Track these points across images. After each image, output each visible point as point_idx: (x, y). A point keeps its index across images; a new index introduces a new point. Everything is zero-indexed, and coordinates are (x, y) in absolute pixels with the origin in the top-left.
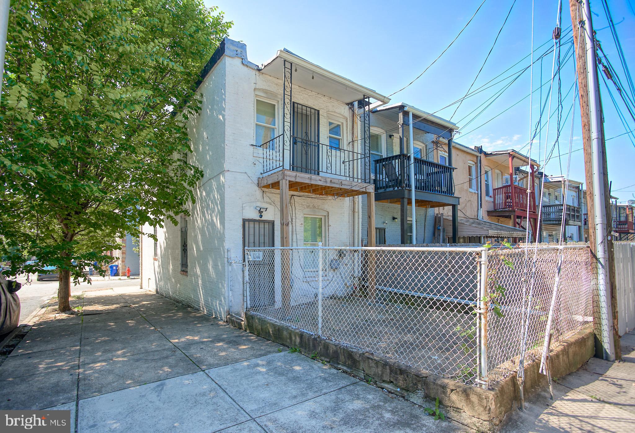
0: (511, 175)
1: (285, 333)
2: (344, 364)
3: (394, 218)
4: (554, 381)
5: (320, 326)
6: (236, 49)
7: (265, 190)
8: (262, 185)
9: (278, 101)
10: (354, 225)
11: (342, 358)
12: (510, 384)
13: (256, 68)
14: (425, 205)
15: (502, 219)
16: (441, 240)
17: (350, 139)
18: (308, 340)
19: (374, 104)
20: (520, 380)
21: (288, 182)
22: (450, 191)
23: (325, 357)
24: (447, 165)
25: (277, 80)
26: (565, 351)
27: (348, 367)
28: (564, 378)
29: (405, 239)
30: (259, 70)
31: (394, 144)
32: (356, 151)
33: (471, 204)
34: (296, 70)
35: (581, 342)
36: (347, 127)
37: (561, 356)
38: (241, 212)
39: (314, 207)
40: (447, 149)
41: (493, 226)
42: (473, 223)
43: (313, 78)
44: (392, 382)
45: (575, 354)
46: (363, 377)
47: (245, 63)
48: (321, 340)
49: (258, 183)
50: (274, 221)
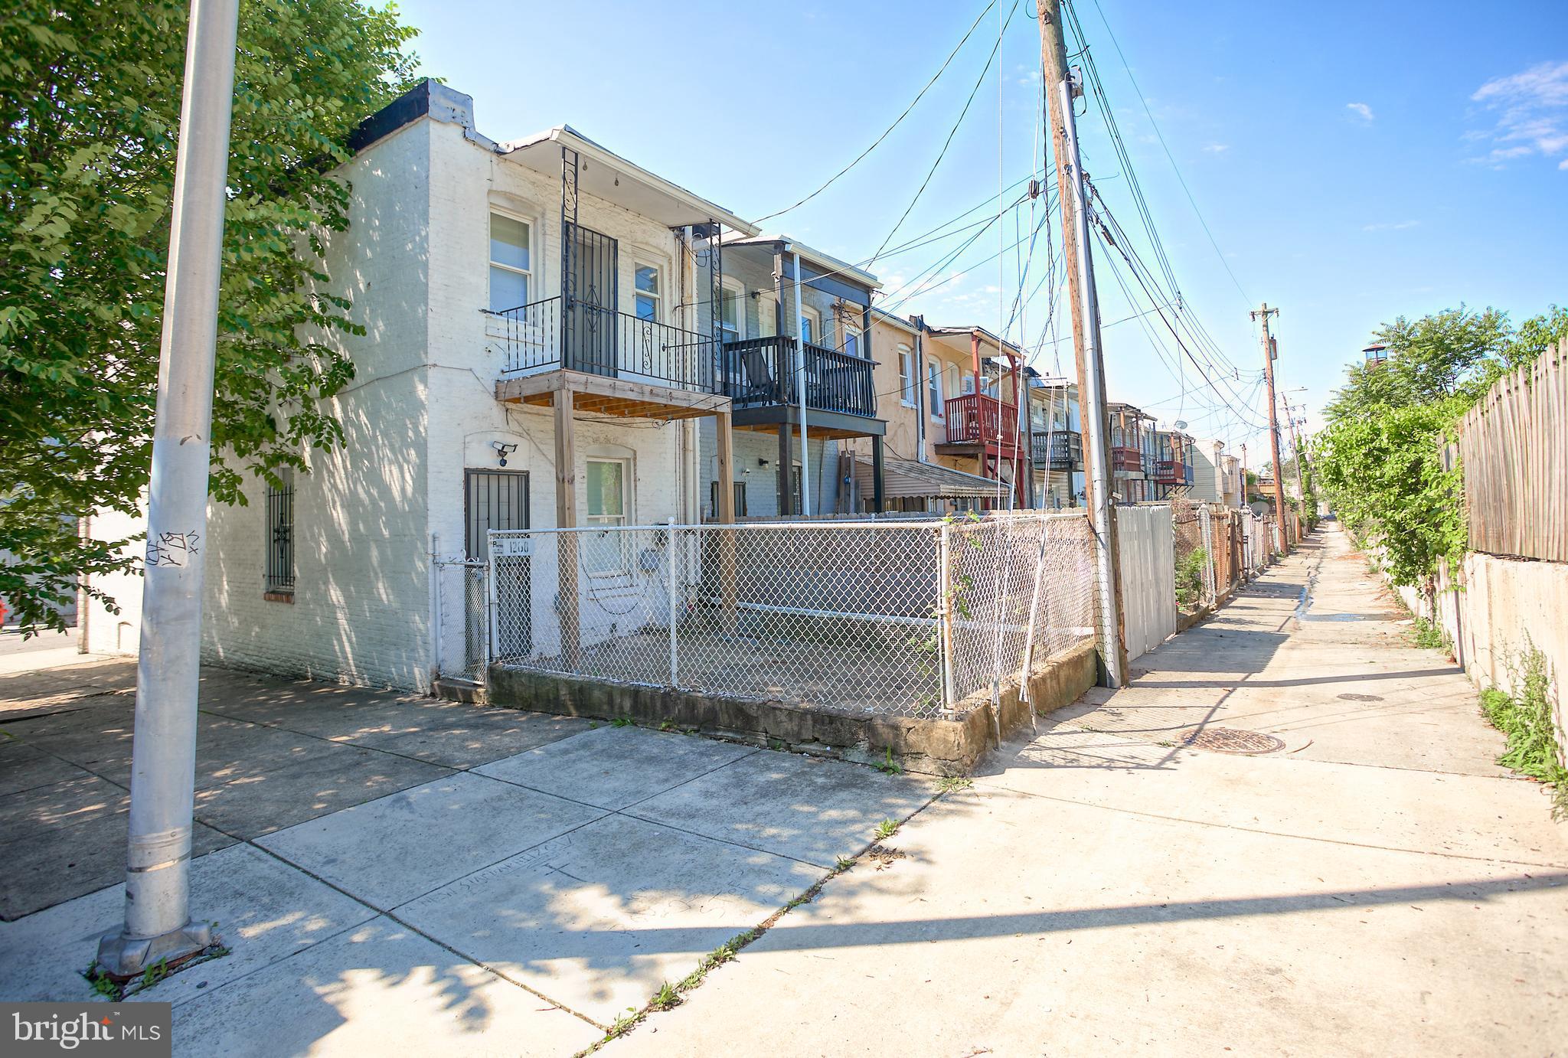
0: (977, 375)
1: (597, 693)
2: (729, 728)
3: (762, 462)
4: (1039, 715)
5: (674, 669)
6: (453, 106)
7: (510, 405)
8: (508, 396)
9: (536, 219)
10: (685, 478)
11: (724, 718)
12: (983, 714)
13: (493, 148)
14: (823, 435)
15: (961, 461)
16: (852, 506)
17: (677, 302)
18: (652, 698)
19: (728, 235)
20: (995, 709)
21: (571, 395)
22: (867, 410)
23: (691, 723)
24: (861, 355)
25: (534, 174)
26: (1054, 674)
27: (736, 732)
28: (1052, 712)
29: (788, 506)
30: (500, 153)
31: (760, 310)
32: (688, 328)
33: (905, 431)
34: (585, 167)
35: (1076, 662)
36: (671, 275)
37: (1048, 681)
38: (462, 453)
39: (607, 440)
40: (861, 323)
41: (947, 476)
42: (910, 470)
43: (617, 183)
44: (817, 740)
45: (1068, 679)
46: (764, 743)
47: (469, 134)
48: (679, 694)
49: (496, 393)
50: (528, 473)
